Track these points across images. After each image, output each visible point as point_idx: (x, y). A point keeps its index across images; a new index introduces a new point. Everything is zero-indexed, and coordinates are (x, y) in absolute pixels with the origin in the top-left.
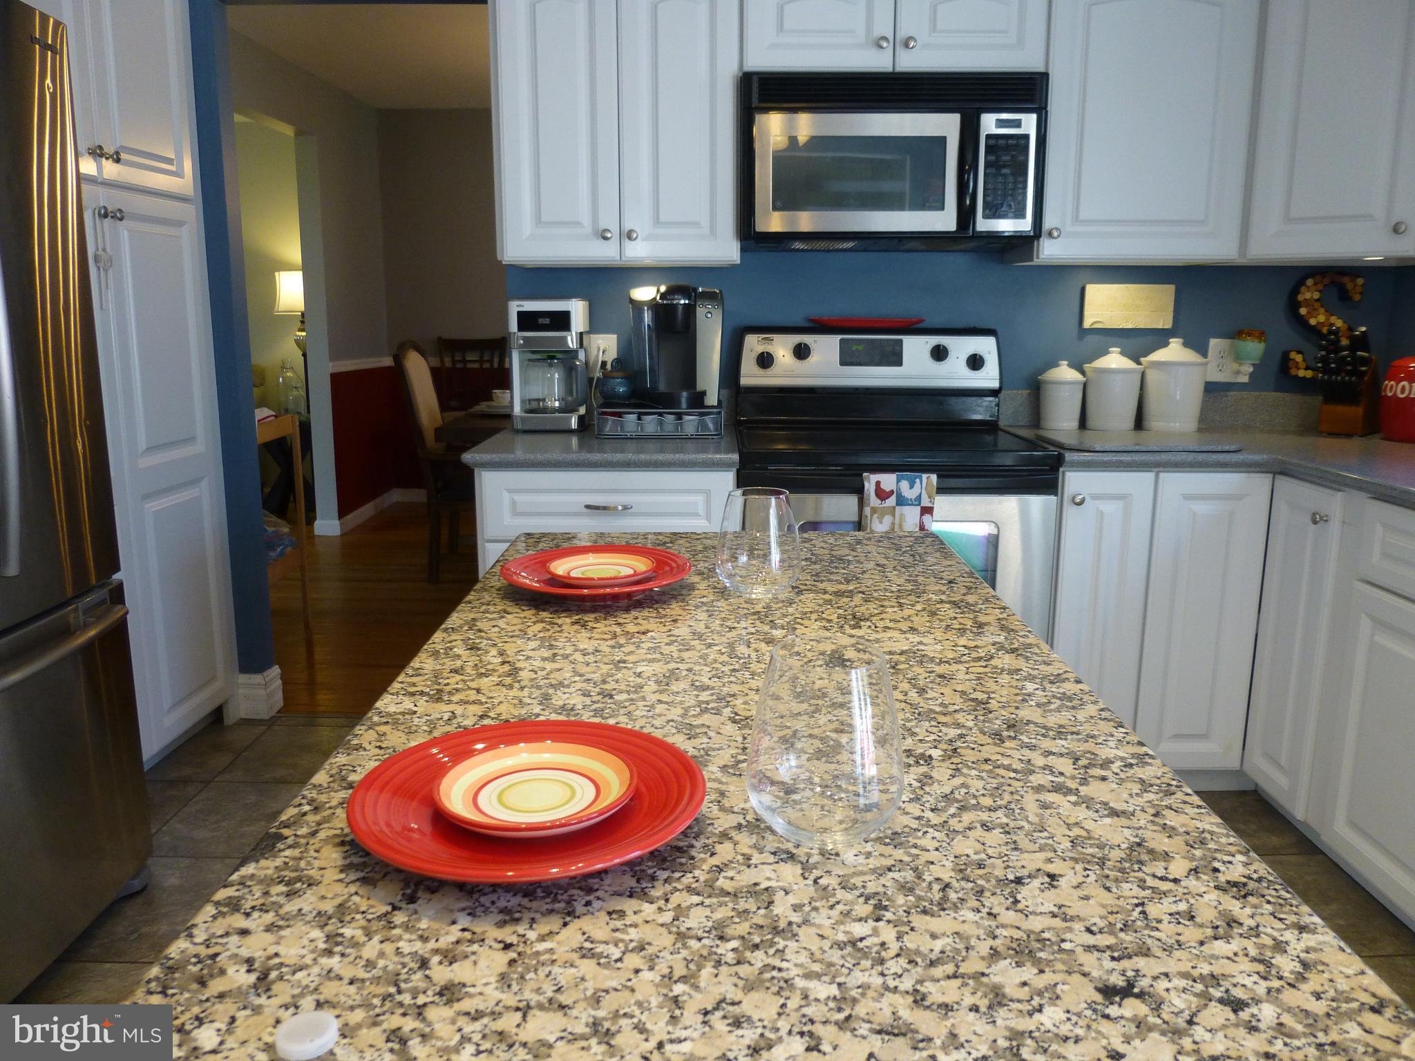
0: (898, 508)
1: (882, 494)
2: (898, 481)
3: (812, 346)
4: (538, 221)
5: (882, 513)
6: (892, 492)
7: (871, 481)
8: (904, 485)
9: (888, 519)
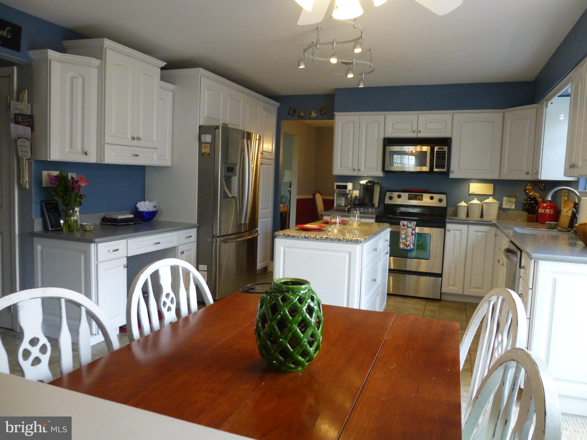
0: (407, 229)
1: (404, 225)
2: (407, 223)
3: (402, 195)
4: (341, 166)
5: (404, 229)
6: (406, 225)
7: (402, 223)
8: (409, 224)
9: (405, 231)
